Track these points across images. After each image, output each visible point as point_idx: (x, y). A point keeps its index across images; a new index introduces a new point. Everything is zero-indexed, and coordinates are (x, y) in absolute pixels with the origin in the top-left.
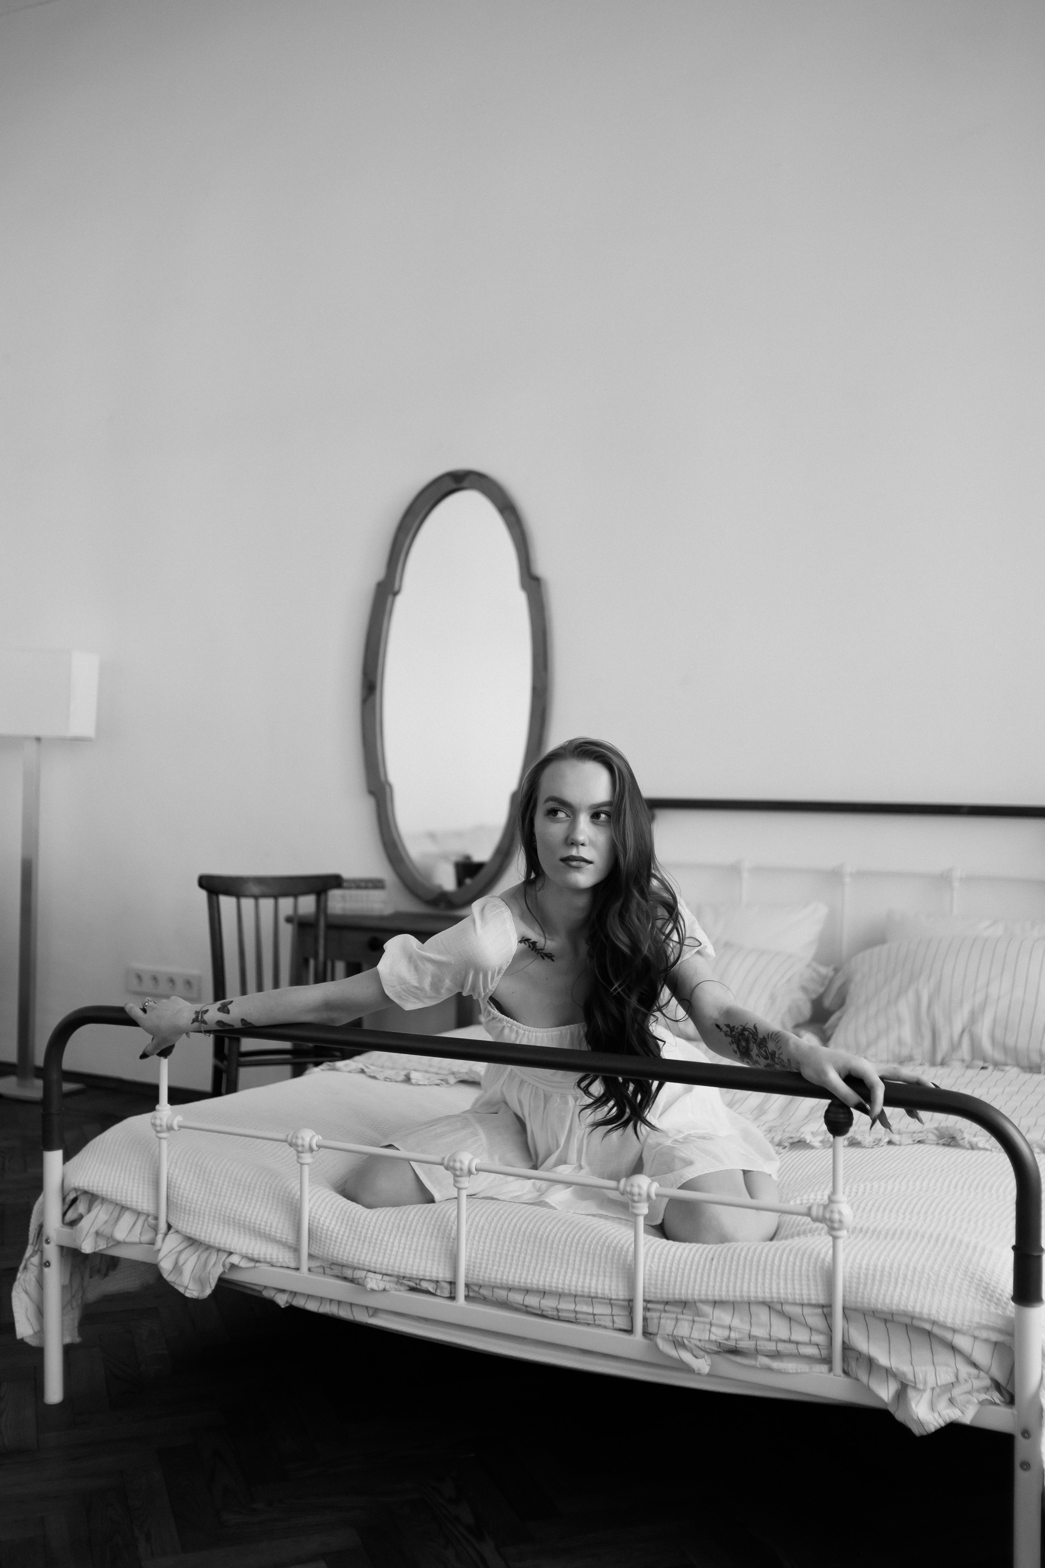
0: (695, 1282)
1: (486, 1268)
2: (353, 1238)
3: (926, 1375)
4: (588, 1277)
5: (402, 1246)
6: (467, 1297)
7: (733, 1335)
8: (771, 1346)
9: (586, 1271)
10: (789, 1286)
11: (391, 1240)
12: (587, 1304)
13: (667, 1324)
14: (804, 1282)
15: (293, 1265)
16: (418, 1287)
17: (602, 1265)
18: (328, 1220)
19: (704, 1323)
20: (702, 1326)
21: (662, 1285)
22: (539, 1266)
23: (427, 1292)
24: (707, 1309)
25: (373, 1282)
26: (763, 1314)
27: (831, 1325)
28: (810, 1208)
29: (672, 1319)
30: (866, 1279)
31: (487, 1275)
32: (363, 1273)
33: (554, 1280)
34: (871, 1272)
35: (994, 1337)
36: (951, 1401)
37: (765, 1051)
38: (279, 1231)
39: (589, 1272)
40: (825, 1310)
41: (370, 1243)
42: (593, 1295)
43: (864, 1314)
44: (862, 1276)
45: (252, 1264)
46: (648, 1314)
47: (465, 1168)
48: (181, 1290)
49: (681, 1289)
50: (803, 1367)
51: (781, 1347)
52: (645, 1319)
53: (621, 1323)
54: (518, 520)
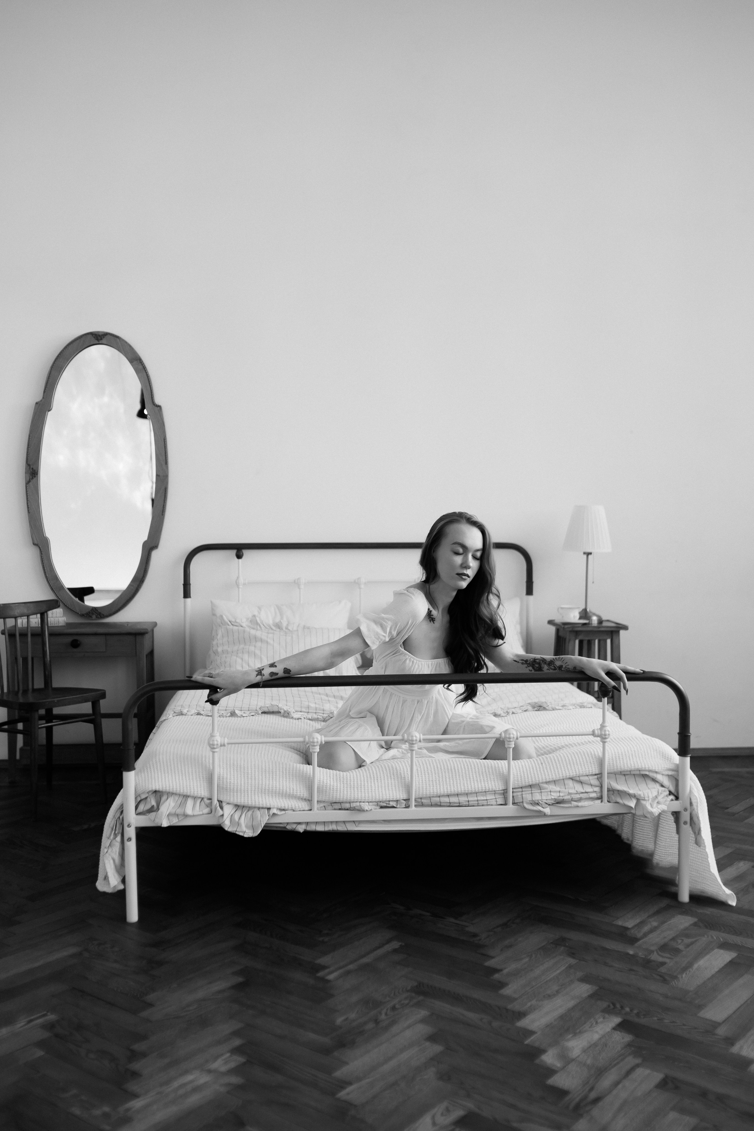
0: (538, 775)
1: (426, 789)
2: (347, 787)
3: (648, 794)
4: (482, 782)
5: (376, 786)
6: (416, 806)
7: (561, 794)
8: (578, 796)
9: (481, 780)
10: (583, 768)
11: (370, 784)
12: (483, 796)
13: (527, 796)
14: (589, 765)
15: (307, 808)
16: (388, 805)
17: (488, 775)
18: (328, 781)
19: (547, 792)
20: (546, 794)
21: (521, 779)
22: (455, 782)
23: (393, 807)
24: (545, 786)
25: (366, 806)
26: (570, 783)
27: (602, 782)
28: (593, 731)
29: (529, 794)
30: (616, 759)
31: (428, 792)
32: (358, 804)
33: (466, 787)
34: (617, 755)
35: (670, 773)
36: (658, 803)
37: (554, 666)
38: (298, 791)
39: (482, 780)
40: (599, 776)
41: (357, 788)
42: (487, 790)
43: (615, 774)
44: (614, 758)
45: (283, 812)
46: (515, 794)
47: (418, 740)
48: (241, 834)
49: (532, 779)
50: (591, 803)
51: (582, 796)
52: (513, 797)
53: (501, 801)
54: (144, 368)
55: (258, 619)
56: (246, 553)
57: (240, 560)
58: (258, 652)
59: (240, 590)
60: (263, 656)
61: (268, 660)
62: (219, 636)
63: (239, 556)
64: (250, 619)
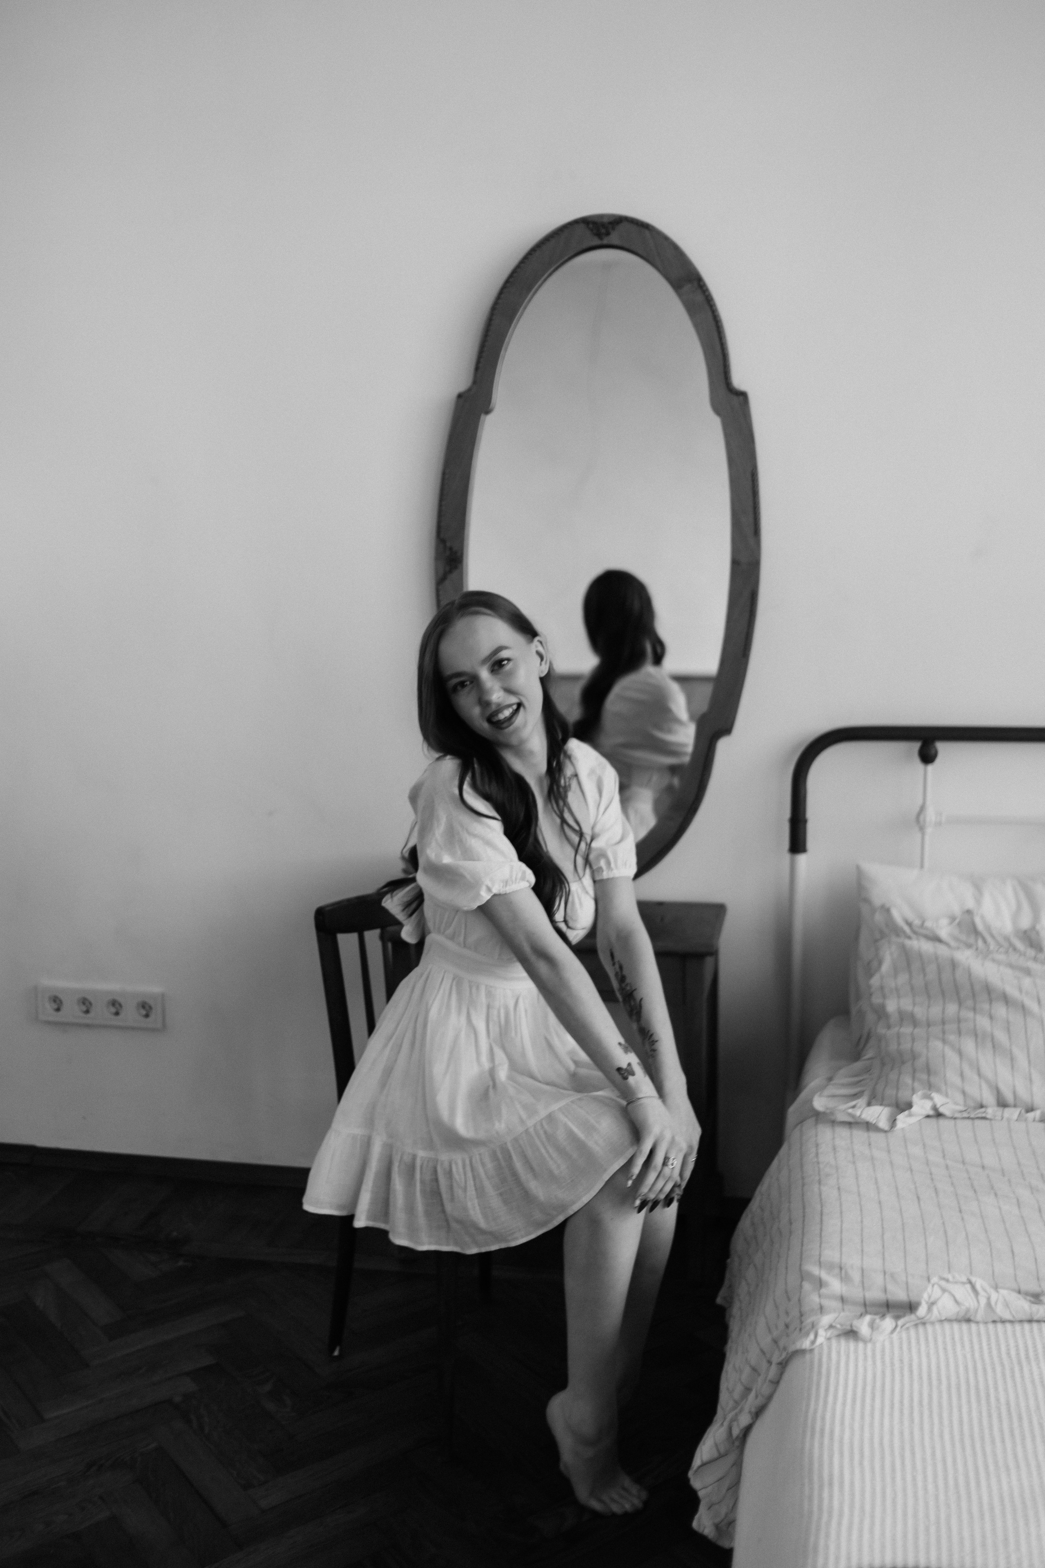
54: (709, 301)
55: (978, 921)
56: (943, 748)
57: (930, 768)
58: (1001, 1036)
59: (927, 838)
60: (1016, 1052)
61: (1029, 1062)
62: (886, 967)
63: (927, 757)
64: (957, 921)
